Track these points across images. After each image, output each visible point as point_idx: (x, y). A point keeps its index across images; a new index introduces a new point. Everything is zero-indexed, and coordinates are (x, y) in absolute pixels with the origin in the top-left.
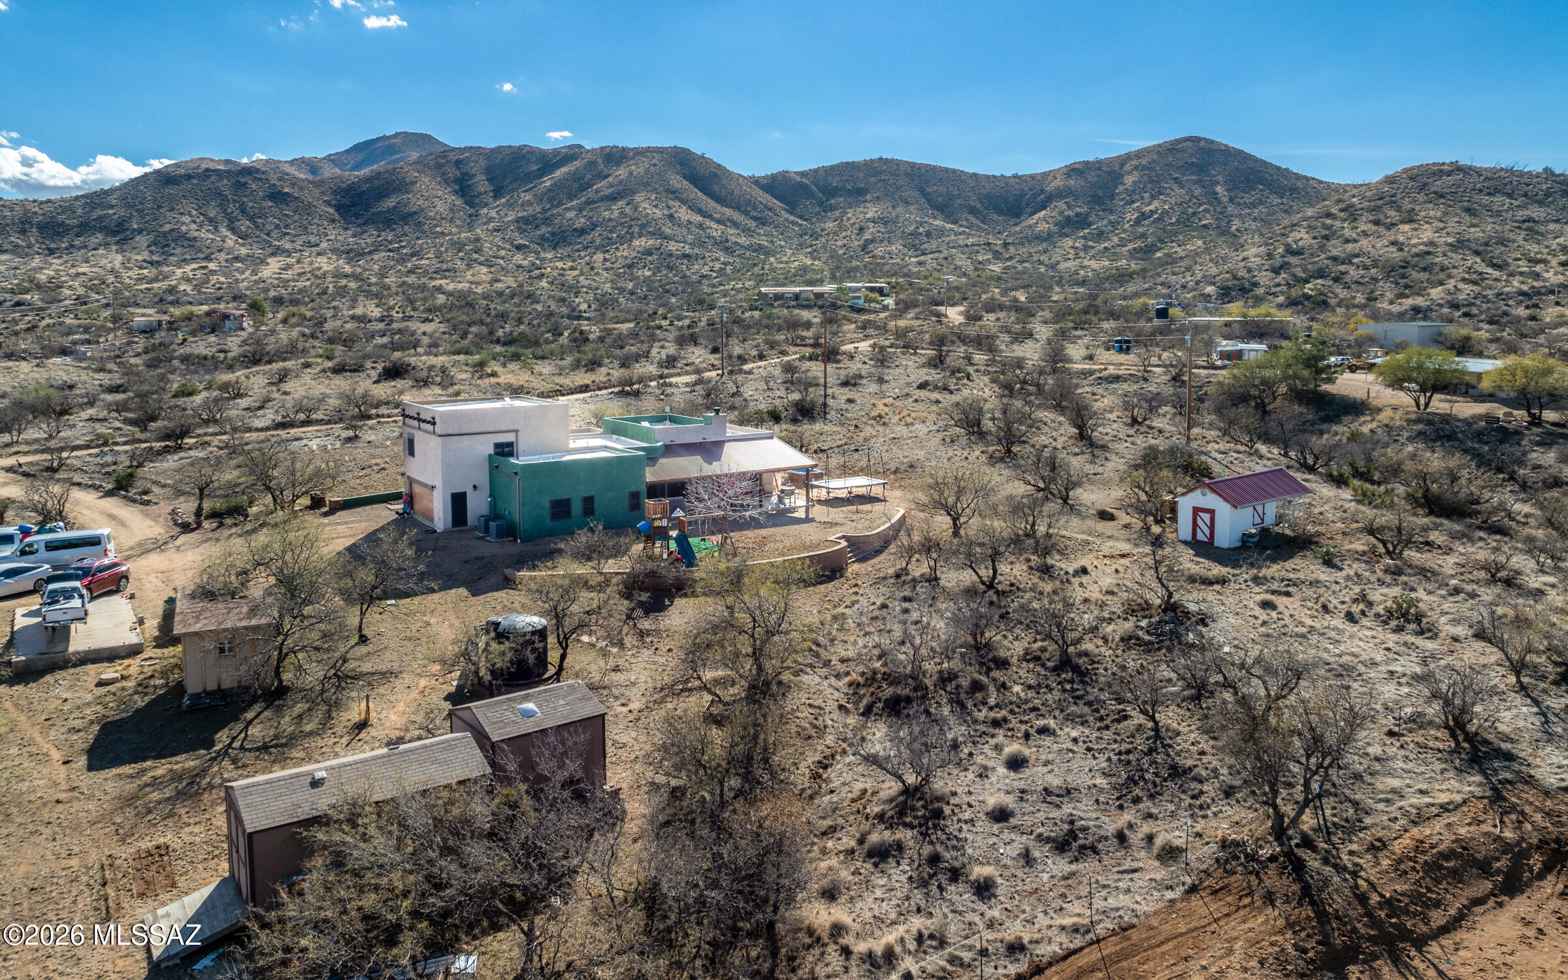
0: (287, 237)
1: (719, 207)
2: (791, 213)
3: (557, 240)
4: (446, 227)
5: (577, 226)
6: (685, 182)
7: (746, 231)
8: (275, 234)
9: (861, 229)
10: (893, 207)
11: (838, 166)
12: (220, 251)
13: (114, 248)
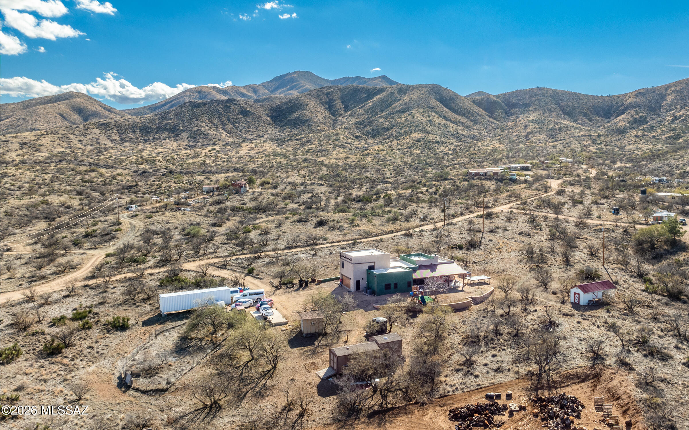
0: (249, 133)
1: (454, 115)
2: (491, 117)
3: (375, 133)
4: (322, 127)
5: (384, 126)
6: (438, 103)
7: (468, 128)
8: (244, 131)
9: (526, 127)
10: (544, 113)
11: (516, 92)
12: (219, 140)
13: (173, 139)
